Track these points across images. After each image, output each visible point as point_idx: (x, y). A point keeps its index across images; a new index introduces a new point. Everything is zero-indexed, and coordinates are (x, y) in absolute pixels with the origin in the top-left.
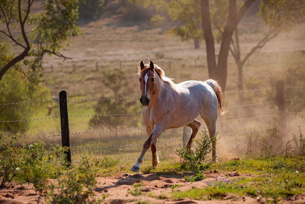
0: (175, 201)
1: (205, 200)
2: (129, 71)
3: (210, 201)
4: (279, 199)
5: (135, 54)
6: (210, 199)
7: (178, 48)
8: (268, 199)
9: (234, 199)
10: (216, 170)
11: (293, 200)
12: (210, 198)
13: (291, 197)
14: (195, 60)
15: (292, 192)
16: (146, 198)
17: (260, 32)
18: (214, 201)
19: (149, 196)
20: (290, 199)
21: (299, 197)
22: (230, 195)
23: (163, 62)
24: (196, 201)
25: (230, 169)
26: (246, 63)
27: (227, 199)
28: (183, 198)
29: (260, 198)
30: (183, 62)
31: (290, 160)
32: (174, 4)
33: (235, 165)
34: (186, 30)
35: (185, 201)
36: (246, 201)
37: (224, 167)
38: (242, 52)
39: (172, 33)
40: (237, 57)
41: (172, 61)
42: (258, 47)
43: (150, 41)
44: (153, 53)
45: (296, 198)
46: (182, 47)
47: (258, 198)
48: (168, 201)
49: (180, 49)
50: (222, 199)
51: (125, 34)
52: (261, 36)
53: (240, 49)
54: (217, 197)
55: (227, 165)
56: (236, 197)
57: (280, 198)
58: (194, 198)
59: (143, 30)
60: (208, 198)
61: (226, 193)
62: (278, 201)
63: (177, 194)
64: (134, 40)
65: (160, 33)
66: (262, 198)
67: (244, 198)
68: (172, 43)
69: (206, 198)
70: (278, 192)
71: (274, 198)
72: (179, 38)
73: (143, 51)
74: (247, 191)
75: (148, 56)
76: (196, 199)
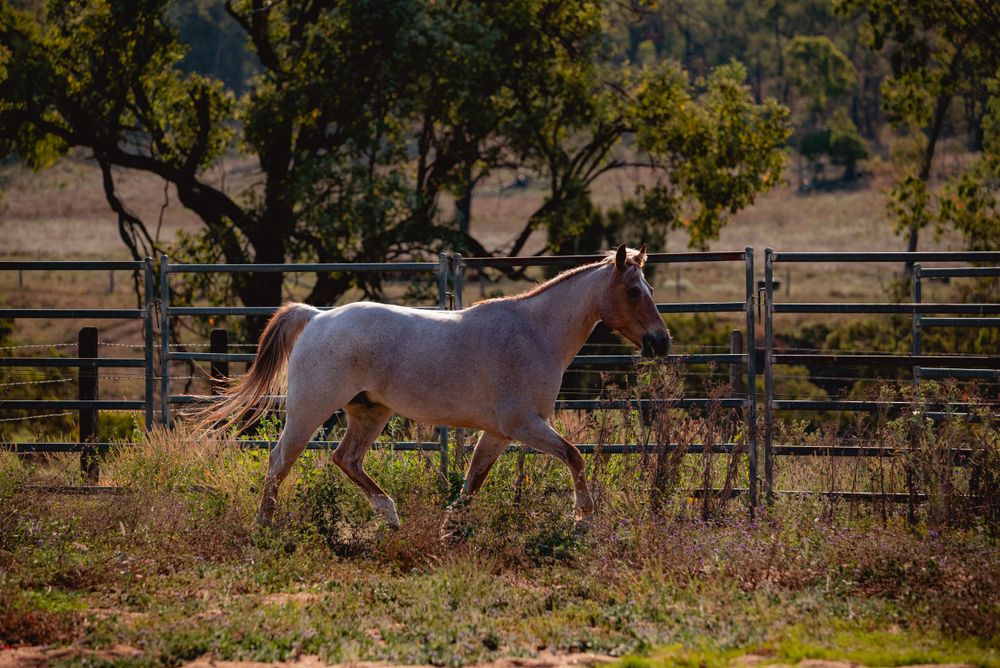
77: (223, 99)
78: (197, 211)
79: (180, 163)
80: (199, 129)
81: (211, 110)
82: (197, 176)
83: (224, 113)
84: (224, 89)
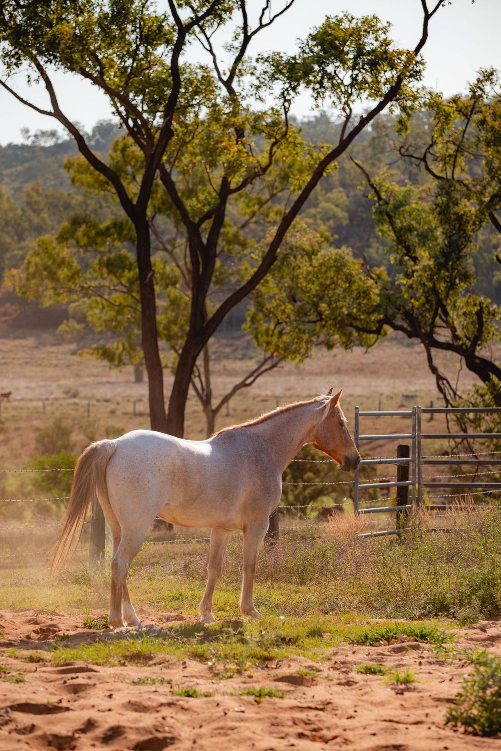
0: (57, 666)
1: (114, 666)
2: (15, 419)
3: (122, 668)
4: (247, 666)
5: (28, 388)
6: (124, 665)
7: (105, 380)
8: (228, 667)
9: (167, 664)
10: (144, 609)
11: (273, 668)
12: (122, 662)
13: (270, 663)
14: (135, 403)
15: (272, 654)
16: (3, 660)
17: (251, 358)
18: (131, 667)
19: (10, 656)
20: (267, 667)
21: (284, 662)
22: (160, 656)
23: (76, 404)
24: (95, 667)
25: (168, 607)
26: (223, 411)
27: (155, 664)
28: (72, 661)
29: (214, 664)
30: (112, 406)
31: (277, 592)
32: (97, 302)
33: (178, 599)
34: (118, 348)
35: (76, 666)
36: (188, 669)
37: (158, 602)
38: (215, 392)
39: (92, 354)
40: (206, 399)
41: (92, 402)
42: (243, 385)
43: (56, 366)
44: (59, 386)
45: (278, 664)
46: (112, 379)
47: (210, 664)
48: (44, 665)
49: (108, 383)
50: (145, 664)
51: (11, 351)
52: (252, 365)
53: (212, 386)
54: (136, 661)
55: (164, 600)
56: (171, 662)
57: (249, 664)
58: (94, 662)
59: (44, 346)
60: (120, 661)
61: (154, 654)
62: (246, 670)
63: (63, 654)
64: (27, 363)
65: (74, 353)
66: (216, 664)
67: (184, 663)
68: (94, 371)
69: (116, 662)
70: (245, 654)
71: (237, 664)
72: (106, 363)
73: (42, 384)
74: (192, 650)
75: (52, 393)
76: (97, 664)
77: (491, 309)
78: (476, 372)
79: (467, 346)
80: (477, 326)
81: (484, 315)
82: (477, 354)
83: (491, 317)
84: (491, 304)
